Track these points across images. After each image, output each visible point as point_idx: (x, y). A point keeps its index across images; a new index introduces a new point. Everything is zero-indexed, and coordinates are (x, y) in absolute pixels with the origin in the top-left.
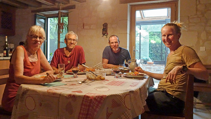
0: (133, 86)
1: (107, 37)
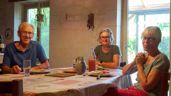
1: (93, 30)
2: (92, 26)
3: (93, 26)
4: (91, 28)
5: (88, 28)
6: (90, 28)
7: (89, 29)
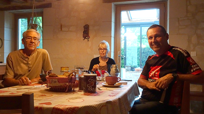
0: (113, 96)
1: (88, 41)
2: (87, 37)
3: (89, 37)
4: (87, 38)
5: (84, 38)
6: (85, 38)
7: (84, 40)
